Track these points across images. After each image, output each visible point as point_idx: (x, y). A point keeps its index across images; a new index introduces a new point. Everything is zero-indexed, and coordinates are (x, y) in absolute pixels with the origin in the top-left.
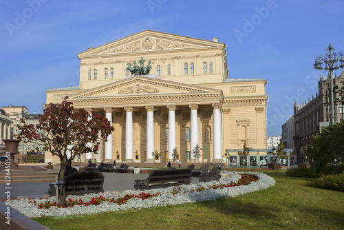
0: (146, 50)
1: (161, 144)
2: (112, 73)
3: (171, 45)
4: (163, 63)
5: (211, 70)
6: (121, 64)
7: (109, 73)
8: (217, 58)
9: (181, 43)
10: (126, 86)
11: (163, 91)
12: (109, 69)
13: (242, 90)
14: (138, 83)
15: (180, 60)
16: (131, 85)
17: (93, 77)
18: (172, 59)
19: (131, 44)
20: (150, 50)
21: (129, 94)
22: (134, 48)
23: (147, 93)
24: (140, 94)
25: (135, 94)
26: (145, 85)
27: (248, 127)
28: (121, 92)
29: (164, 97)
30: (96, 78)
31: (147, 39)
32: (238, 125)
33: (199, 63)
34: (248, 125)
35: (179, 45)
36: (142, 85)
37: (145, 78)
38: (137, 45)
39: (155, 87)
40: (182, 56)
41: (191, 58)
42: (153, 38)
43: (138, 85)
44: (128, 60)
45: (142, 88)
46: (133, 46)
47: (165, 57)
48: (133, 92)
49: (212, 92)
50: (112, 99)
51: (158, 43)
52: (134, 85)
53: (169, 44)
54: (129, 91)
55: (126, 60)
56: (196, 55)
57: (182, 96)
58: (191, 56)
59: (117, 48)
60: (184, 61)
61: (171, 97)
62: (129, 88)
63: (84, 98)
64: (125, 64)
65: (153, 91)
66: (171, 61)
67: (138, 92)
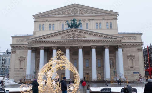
0: (74, 15)
1: (84, 69)
2: (54, 27)
3: (88, 13)
4: (84, 22)
5: (111, 27)
6: (59, 22)
7: (52, 27)
9: (94, 12)
10: (66, 34)
11: (88, 37)
12: (52, 25)
13: (129, 39)
14: (73, 32)
15: (93, 21)
16: (69, 33)
17: (42, 29)
18: (89, 20)
19: (65, 11)
20: (76, 15)
21: (68, 39)
22: (67, 13)
23: (79, 38)
24: (75, 39)
25: (71, 39)
27: (134, 60)
28: (63, 37)
29: (89, 41)
32: (128, 58)
33: (104, 23)
34: (134, 58)
35: (93, 13)
36: (76, 33)
37: (78, 29)
38: (69, 12)
39: (84, 35)
40: (95, 19)
41: (100, 20)
42: (78, 8)
43: (73, 34)
44: (63, 20)
45: (76, 35)
46: (66, 12)
47: (85, 19)
48: (71, 37)
49: (118, 39)
50: (57, 41)
51: (81, 11)
52: (71, 33)
53: (87, 12)
54: (68, 37)
55: (62, 20)
56: (102, 18)
57: (100, 40)
58: (100, 19)
59: (56, 13)
60: (96, 21)
61: (94, 41)
62: (68, 35)
63: (40, 40)
64: (62, 22)
65: (82, 37)
66: (88, 21)
67: (73, 37)
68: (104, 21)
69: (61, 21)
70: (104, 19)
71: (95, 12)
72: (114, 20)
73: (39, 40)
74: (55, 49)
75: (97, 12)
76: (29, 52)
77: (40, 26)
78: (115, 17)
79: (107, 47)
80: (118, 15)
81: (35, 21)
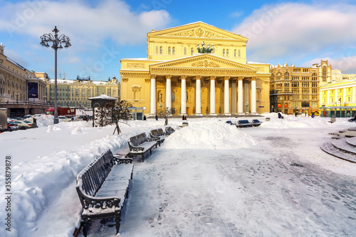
0: (198, 37)
2: (174, 51)
3: (215, 36)
5: (239, 55)
6: (180, 45)
7: (172, 50)
8: (243, 48)
9: (221, 35)
10: (198, 61)
11: (223, 66)
12: (171, 48)
14: (206, 59)
15: (220, 47)
17: (159, 52)
18: (215, 45)
19: (188, 31)
20: (201, 37)
21: (200, 67)
22: (190, 34)
23: (212, 67)
25: (203, 67)
26: (211, 61)
28: (193, 65)
29: (223, 71)
30: (161, 53)
31: (200, 29)
33: (231, 50)
34: (260, 92)
35: (220, 37)
36: (209, 61)
37: (210, 55)
38: (193, 32)
39: (217, 63)
40: (222, 44)
41: (227, 46)
42: (203, 29)
43: (206, 61)
44: (186, 42)
45: (209, 63)
49: (254, 69)
50: (187, 69)
51: (207, 33)
52: (203, 60)
54: (200, 65)
55: (184, 42)
57: (235, 71)
60: (223, 47)
61: (228, 71)
62: (200, 63)
63: (166, 67)
65: (216, 66)
67: (206, 66)
68: (232, 47)
69: (183, 44)
70: (232, 45)
75: (224, 36)
76: (153, 81)
77: (157, 49)
79: (241, 78)
81: (150, 42)
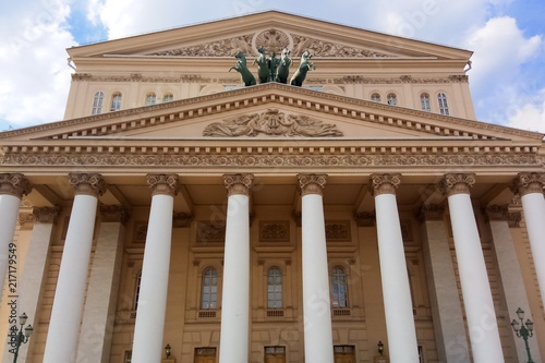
3: (333, 51)
6: (194, 85)
9: (358, 48)
10: (234, 114)
11: (354, 132)
12: (159, 96)
14: (273, 107)
16: (250, 111)
18: (338, 81)
19: (227, 41)
21: (243, 138)
22: (234, 50)
23: (302, 138)
24: (281, 138)
25: (261, 137)
28: (212, 130)
29: (358, 153)
31: (273, 33)
33: (407, 94)
35: (354, 52)
36: (287, 112)
38: (245, 44)
40: (365, 76)
41: (388, 82)
42: (287, 33)
43: (271, 113)
44: (218, 77)
45: (287, 123)
46: (233, 45)
47: (321, 77)
48: (258, 132)
49: (517, 141)
50: (182, 149)
51: (300, 45)
52: (261, 110)
53: (329, 48)
54: (243, 128)
55: (212, 77)
56: (400, 75)
57: (419, 149)
58: (388, 77)
59: (187, 46)
60: (370, 88)
61: (384, 153)
62: (244, 121)
63: (76, 141)
64: (208, 85)
65: (320, 131)
66: (336, 86)
67: (274, 130)
68: (407, 86)
69: (207, 80)
70: (406, 79)
71: (366, 49)
72: (456, 85)
73: (75, 136)
74: (163, 192)
75: (372, 50)
77: (99, 97)
78: (456, 71)
79: (462, 182)
80: (467, 66)
81: (75, 77)
